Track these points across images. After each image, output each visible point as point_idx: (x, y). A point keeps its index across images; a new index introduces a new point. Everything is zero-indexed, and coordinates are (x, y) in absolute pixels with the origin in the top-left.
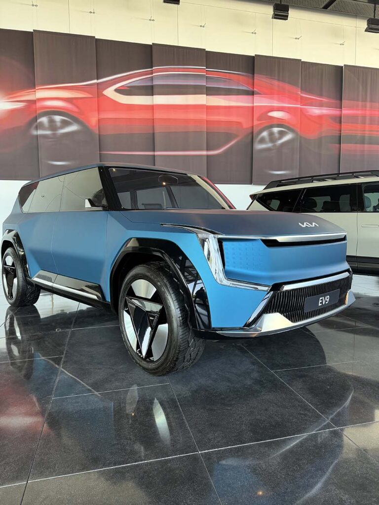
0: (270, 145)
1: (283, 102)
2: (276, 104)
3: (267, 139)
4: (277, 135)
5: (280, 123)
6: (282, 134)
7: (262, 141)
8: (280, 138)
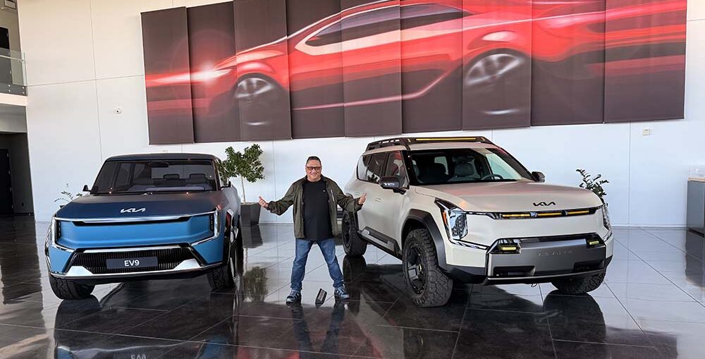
0: (487, 78)
1: (505, 18)
2: (495, 23)
3: (483, 70)
4: (497, 64)
5: (500, 48)
6: (504, 61)
7: (476, 73)
8: (501, 67)
